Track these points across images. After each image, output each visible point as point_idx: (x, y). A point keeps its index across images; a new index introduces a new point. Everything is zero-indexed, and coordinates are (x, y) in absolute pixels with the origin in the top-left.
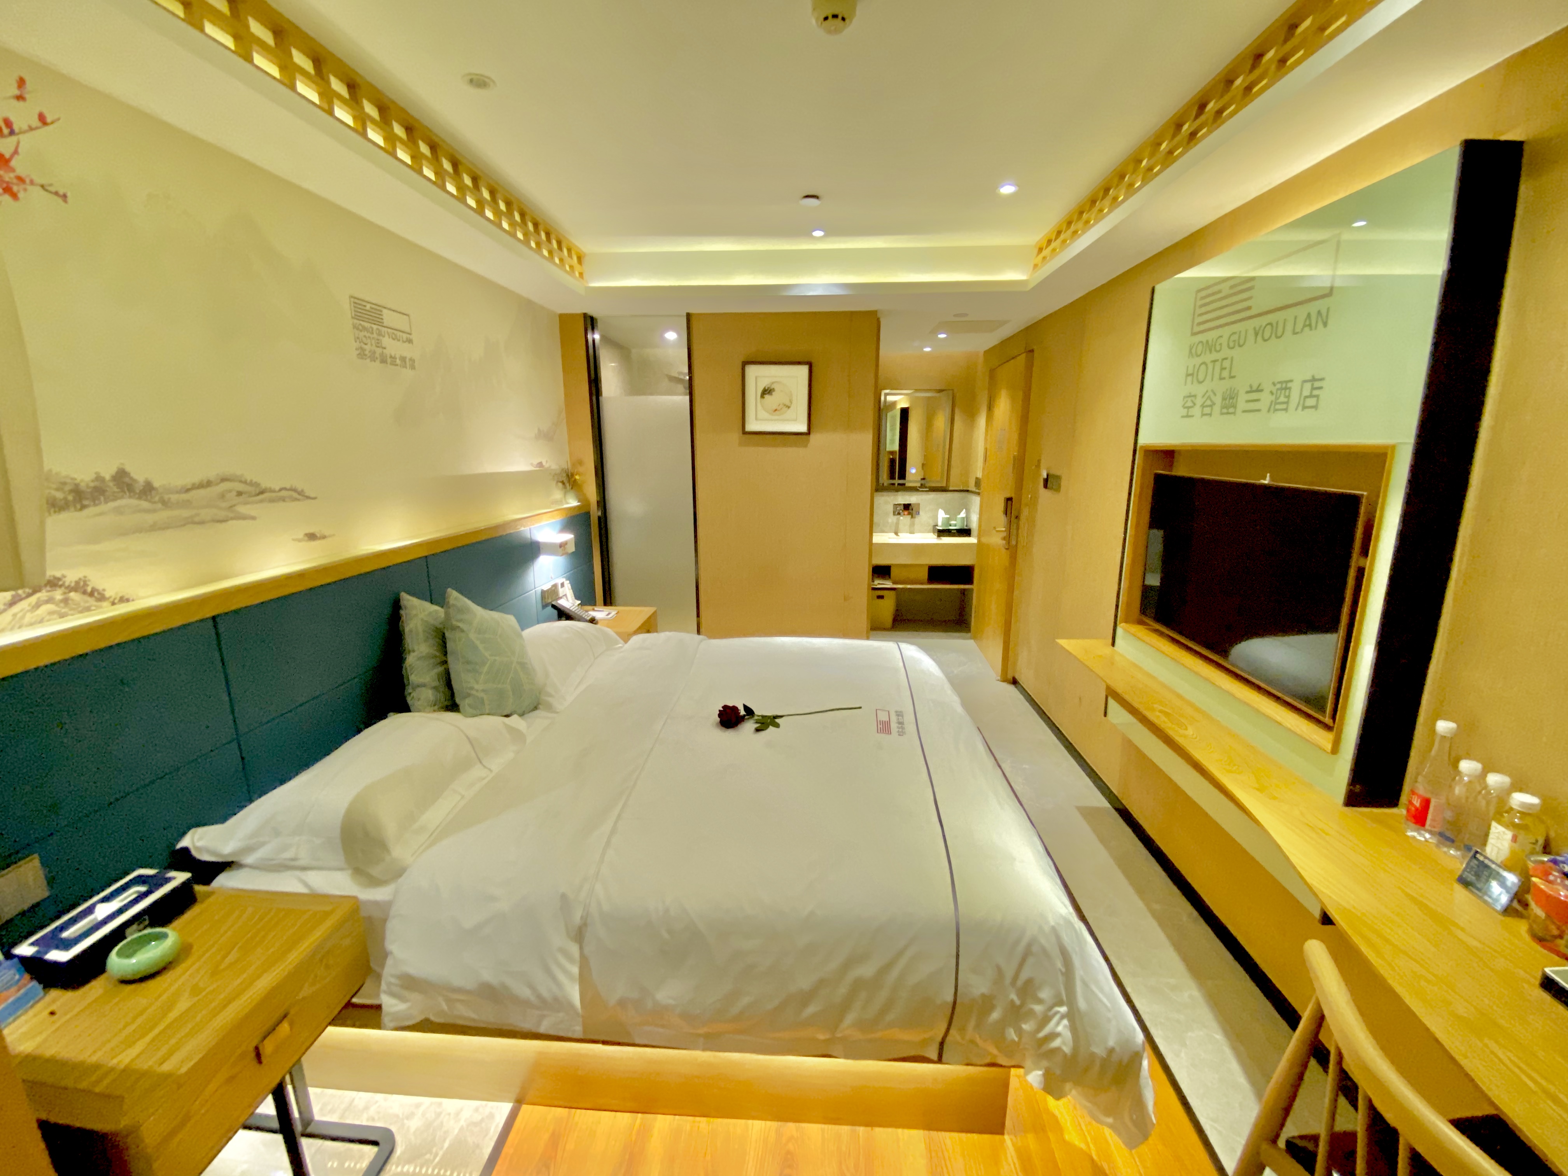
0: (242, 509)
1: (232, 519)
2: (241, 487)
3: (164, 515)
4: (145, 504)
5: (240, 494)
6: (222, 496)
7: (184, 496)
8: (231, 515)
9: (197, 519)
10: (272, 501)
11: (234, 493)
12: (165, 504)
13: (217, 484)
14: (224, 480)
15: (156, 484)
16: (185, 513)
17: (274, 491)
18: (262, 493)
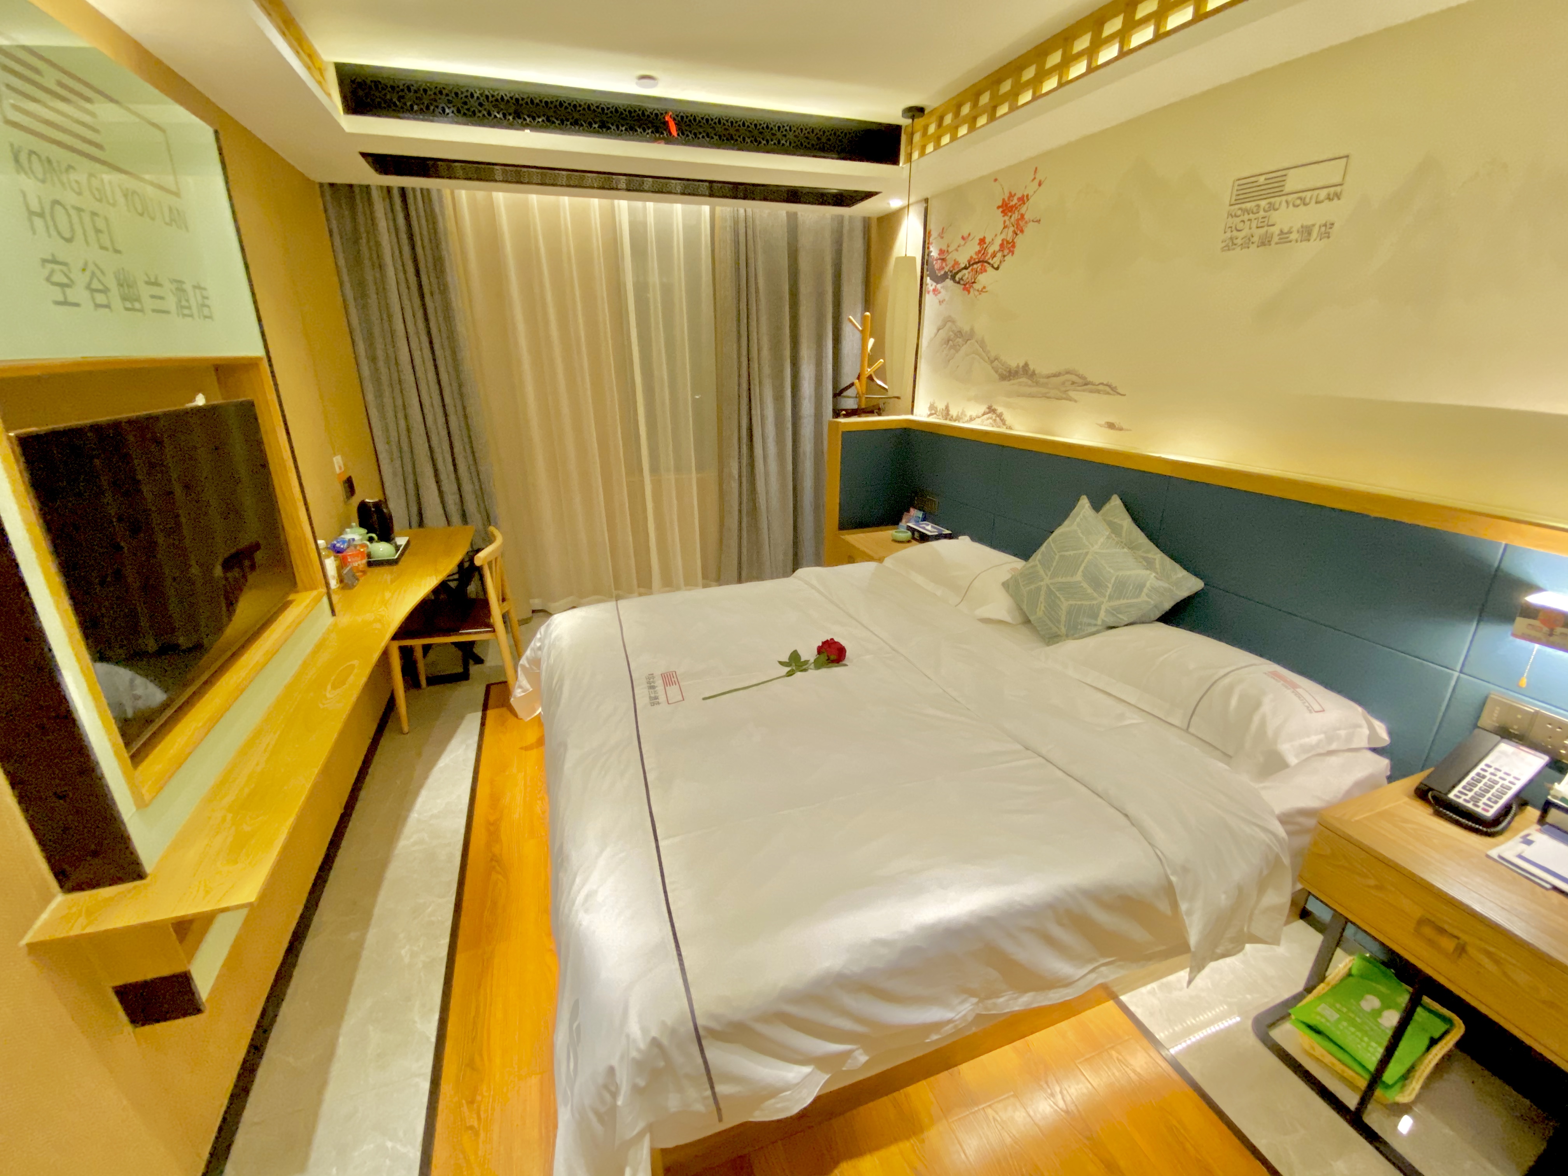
0: (1072, 394)
1: (1064, 399)
2: (1073, 378)
3: (1034, 390)
4: (1030, 382)
5: (1073, 383)
6: (1063, 383)
7: (1045, 380)
8: (1064, 396)
9: (1048, 395)
10: (1091, 391)
11: (1070, 382)
12: (1037, 383)
13: (1064, 375)
14: (1068, 373)
15: (1036, 372)
16: (1044, 390)
17: (1093, 384)
18: (1086, 384)
